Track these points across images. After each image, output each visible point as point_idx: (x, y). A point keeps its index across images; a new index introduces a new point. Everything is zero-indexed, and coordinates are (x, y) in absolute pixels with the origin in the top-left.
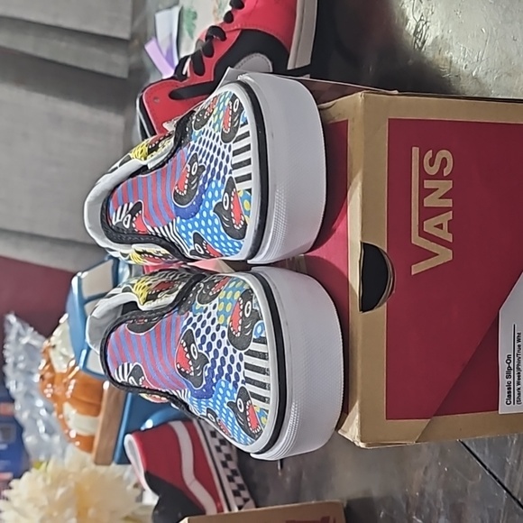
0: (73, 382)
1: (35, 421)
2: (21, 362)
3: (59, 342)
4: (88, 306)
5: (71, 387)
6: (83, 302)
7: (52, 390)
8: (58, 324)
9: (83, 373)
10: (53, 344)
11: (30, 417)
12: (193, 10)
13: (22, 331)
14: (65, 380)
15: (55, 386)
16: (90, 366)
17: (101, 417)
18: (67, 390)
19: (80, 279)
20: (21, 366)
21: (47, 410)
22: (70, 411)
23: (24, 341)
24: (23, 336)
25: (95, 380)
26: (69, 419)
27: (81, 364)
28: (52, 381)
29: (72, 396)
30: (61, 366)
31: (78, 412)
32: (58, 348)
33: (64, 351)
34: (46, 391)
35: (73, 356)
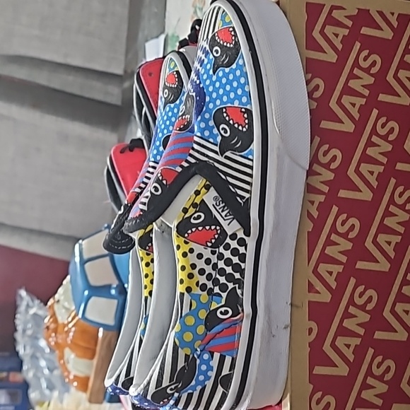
0: (73, 329)
1: (39, 379)
2: (29, 329)
3: (62, 298)
4: (87, 265)
5: (71, 334)
6: (83, 262)
7: (55, 339)
8: (61, 284)
9: (82, 321)
10: (56, 299)
11: (35, 375)
12: (176, 35)
13: (31, 304)
14: (66, 329)
15: (58, 335)
16: (88, 315)
17: (95, 361)
18: (68, 336)
19: (80, 245)
20: (29, 332)
21: (48, 369)
22: (70, 355)
23: (32, 311)
24: (32, 307)
25: (91, 328)
26: (68, 362)
27: (80, 315)
28: (55, 331)
29: (71, 341)
30: (62, 318)
31: (77, 356)
32: (61, 302)
33: (66, 304)
34: (51, 339)
35: (73, 308)
